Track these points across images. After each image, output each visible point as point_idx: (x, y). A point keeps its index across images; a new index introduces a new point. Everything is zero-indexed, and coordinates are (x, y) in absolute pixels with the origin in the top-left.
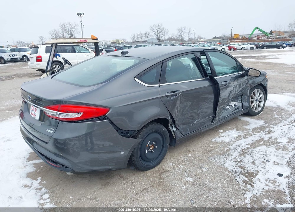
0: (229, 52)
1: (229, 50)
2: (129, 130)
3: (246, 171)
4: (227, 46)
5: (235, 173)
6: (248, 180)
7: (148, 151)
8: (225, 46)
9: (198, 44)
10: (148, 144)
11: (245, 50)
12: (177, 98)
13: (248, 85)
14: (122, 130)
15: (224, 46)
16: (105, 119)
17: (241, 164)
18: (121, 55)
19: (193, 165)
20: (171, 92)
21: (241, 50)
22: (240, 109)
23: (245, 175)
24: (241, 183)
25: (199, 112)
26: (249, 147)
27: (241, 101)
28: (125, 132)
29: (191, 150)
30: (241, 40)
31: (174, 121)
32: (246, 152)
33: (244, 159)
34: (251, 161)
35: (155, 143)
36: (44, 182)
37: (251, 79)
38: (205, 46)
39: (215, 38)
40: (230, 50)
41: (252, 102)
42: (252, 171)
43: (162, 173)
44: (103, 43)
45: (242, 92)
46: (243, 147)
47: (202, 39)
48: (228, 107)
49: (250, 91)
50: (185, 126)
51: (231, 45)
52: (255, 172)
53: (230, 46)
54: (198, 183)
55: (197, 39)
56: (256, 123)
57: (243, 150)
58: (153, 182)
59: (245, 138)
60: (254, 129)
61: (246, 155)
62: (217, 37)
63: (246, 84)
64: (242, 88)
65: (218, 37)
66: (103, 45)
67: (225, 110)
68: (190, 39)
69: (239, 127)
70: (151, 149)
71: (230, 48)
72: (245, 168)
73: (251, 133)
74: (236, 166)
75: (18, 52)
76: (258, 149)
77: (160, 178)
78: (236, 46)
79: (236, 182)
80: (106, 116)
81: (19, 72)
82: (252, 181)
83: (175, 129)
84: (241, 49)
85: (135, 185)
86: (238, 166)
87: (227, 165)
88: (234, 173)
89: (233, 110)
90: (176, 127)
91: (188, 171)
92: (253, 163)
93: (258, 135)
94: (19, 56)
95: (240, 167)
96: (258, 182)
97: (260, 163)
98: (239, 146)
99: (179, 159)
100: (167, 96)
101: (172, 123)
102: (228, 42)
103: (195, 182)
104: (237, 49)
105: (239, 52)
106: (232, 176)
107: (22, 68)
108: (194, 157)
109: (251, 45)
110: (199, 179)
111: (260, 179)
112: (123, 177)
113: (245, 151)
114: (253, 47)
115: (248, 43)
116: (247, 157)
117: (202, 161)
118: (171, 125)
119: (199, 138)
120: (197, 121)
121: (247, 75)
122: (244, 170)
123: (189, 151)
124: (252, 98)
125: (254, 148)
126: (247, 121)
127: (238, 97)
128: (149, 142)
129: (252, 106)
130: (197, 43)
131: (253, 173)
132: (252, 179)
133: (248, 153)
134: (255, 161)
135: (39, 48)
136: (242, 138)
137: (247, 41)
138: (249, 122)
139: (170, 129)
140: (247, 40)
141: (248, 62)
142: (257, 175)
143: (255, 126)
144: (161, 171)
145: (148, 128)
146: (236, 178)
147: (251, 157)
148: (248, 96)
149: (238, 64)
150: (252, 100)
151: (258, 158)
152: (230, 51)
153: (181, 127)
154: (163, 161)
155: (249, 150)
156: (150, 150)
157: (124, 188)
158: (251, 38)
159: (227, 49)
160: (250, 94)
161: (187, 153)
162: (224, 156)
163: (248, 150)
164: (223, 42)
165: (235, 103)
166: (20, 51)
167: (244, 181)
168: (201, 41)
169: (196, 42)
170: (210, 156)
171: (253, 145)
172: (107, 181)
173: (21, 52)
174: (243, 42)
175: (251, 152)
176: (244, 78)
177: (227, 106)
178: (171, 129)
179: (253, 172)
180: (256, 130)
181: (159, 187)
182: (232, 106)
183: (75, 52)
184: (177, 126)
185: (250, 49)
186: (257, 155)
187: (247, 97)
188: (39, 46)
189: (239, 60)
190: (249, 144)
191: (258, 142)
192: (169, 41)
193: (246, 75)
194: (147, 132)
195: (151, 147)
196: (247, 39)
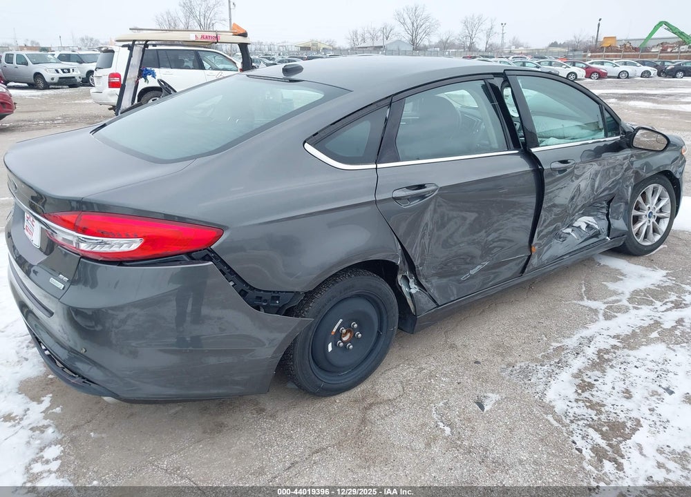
0: (586, 83)
1: (586, 77)
2: (278, 292)
3: (603, 417)
4: (582, 68)
5: (572, 422)
6: (610, 445)
7: (335, 345)
8: (578, 67)
9: (510, 58)
10: (336, 327)
11: (628, 77)
12: (426, 205)
13: (630, 173)
14: (260, 290)
15: (574, 65)
16: (207, 258)
17: (592, 395)
18: (282, 75)
19: (459, 386)
20: (409, 188)
21: (619, 77)
22: (601, 237)
23: (602, 430)
24: (588, 454)
25: (490, 238)
26: (618, 344)
27: (607, 215)
28: (268, 296)
29: (459, 343)
30: (620, 51)
31: (412, 268)
32: (608, 360)
33: (601, 380)
34: (620, 386)
35: (356, 325)
36: (58, 410)
37: (639, 157)
38: (527, 64)
39: (554, 45)
40: (590, 78)
41: (636, 219)
42: (622, 420)
43: (371, 405)
44: (281, 48)
45: (610, 191)
46: (602, 343)
47: (520, 48)
48: (569, 230)
49: (633, 189)
50: (444, 281)
51: (592, 63)
52: (629, 424)
53: (591, 67)
54: (466, 443)
55: (510, 47)
56: (641, 276)
57: (600, 351)
58: (341, 431)
59: (607, 317)
60: (636, 293)
61: (609, 370)
62: (559, 43)
63: (625, 171)
64: (613, 182)
65: (562, 43)
66: (279, 55)
67: (560, 238)
68: (491, 45)
69: (595, 284)
70: (345, 339)
71: (590, 73)
72: (603, 409)
73: (626, 303)
74: (577, 401)
75: (77, 62)
76: (643, 352)
77: (364, 421)
78: (607, 68)
79: (574, 450)
80: (212, 251)
81: (71, 111)
82: (617, 451)
83: (414, 289)
84: (617, 75)
85: (291, 437)
86: (583, 401)
87: (551, 395)
88: (568, 421)
89: (581, 240)
90: (419, 284)
91: (441, 404)
92: (628, 395)
93: (646, 310)
94: (79, 73)
95: (588, 404)
96: (635, 454)
97: (646, 395)
98: (590, 340)
99: (422, 369)
100: (395, 199)
101: (407, 273)
102: (585, 56)
103: (459, 439)
104: (608, 75)
105: (612, 82)
106: (564, 428)
107: (83, 102)
108: (463, 363)
109: (644, 65)
110: (470, 433)
111: (644, 445)
112: (263, 410)
113: (606, 356)
114: (648, 72)
115: (638, 60)
116: (611, 374)
117: (483, 379)
118: (405, 278)
119: (483, 311)
120: (478, 267)
121: (630, 145)
122: (599, 412)
123: (453, 347)
124: (638, 209)
125: (632, 348)
126: (617, 270)
127: (599, 205)
128: (340, 322)
129: (635, 229)
130: (507, 58)
131: (624, 425)
132: (621, 445)
133: (614, 362)
134: (631, 389)
135: (116, 54)
136: (601, 317)
137: (634, 57)
138: (624, 271)
139: (401, 287)
140: (637, 53)
141: (634, 109)
142: (634, 430)
143: (641, 285)
144: (369, 401)
145: (336, 285)
146: (575, 438)
147: (622, 377)
148: (626, 203)
149: (607, 115)
150: (638, 213)
151: (641, 379)
152: (590, 80)
153: (433, 284)
154: (380, 369)
155: (618, 352)
156: (342, 344)
157: (259, 445)
158: (646, 50)
159: (581, 73)
160: (634, 196)
161: (446, 352)
162: (545, 368)
163: (615, 353)
164: (574, 56)
165: (590, 220)
166: (80, 60)
167: (596, 450)
168: (518, 52)
169: (505, 54)
170: (509, 365)
171: (631, 340)
172: (221, 419)
173: (84, 62)
174: (624, 57)
175: (622, 360)
176: (621, 153)
177: (568, 227)
178: (405, 289)
179: (624, 422)
180: (641, 298)
181: (357, 449)
182: (579, 227)
183: (202, 67)
184: (423, 282)
185: (641, 77)
186: (641, 371)
187: (623, 206)
188: (115, 48)
189: (611, 103)
190: (617, 337)
191: (646, 330)
192: (438, 49)
193: (625, 146)
194: (333, 297)
195: (346, 334)
196: (636, 49)
